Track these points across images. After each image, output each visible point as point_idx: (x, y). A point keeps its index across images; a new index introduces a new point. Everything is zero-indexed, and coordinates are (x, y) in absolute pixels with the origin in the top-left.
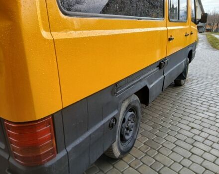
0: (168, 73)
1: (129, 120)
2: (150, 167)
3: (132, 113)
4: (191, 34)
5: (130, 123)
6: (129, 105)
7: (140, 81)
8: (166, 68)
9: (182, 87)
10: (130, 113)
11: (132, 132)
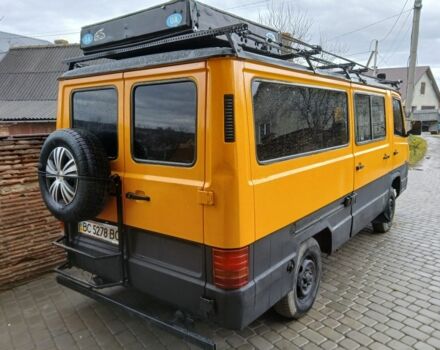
0: (357, 212)
1: (307, 270)
2: (335, 330)
3: (310, 261)
4: (395, 154)
5: (308, 274)
6: (307, 250)
7: (321, 221)
8: (354, 206)
9: (386, 235)
10: (308, 261)
11: (310, 286)
